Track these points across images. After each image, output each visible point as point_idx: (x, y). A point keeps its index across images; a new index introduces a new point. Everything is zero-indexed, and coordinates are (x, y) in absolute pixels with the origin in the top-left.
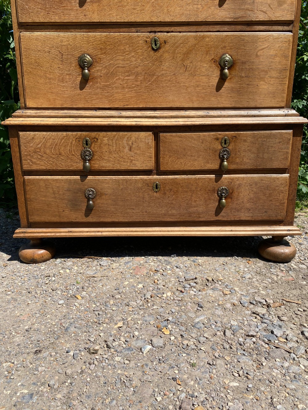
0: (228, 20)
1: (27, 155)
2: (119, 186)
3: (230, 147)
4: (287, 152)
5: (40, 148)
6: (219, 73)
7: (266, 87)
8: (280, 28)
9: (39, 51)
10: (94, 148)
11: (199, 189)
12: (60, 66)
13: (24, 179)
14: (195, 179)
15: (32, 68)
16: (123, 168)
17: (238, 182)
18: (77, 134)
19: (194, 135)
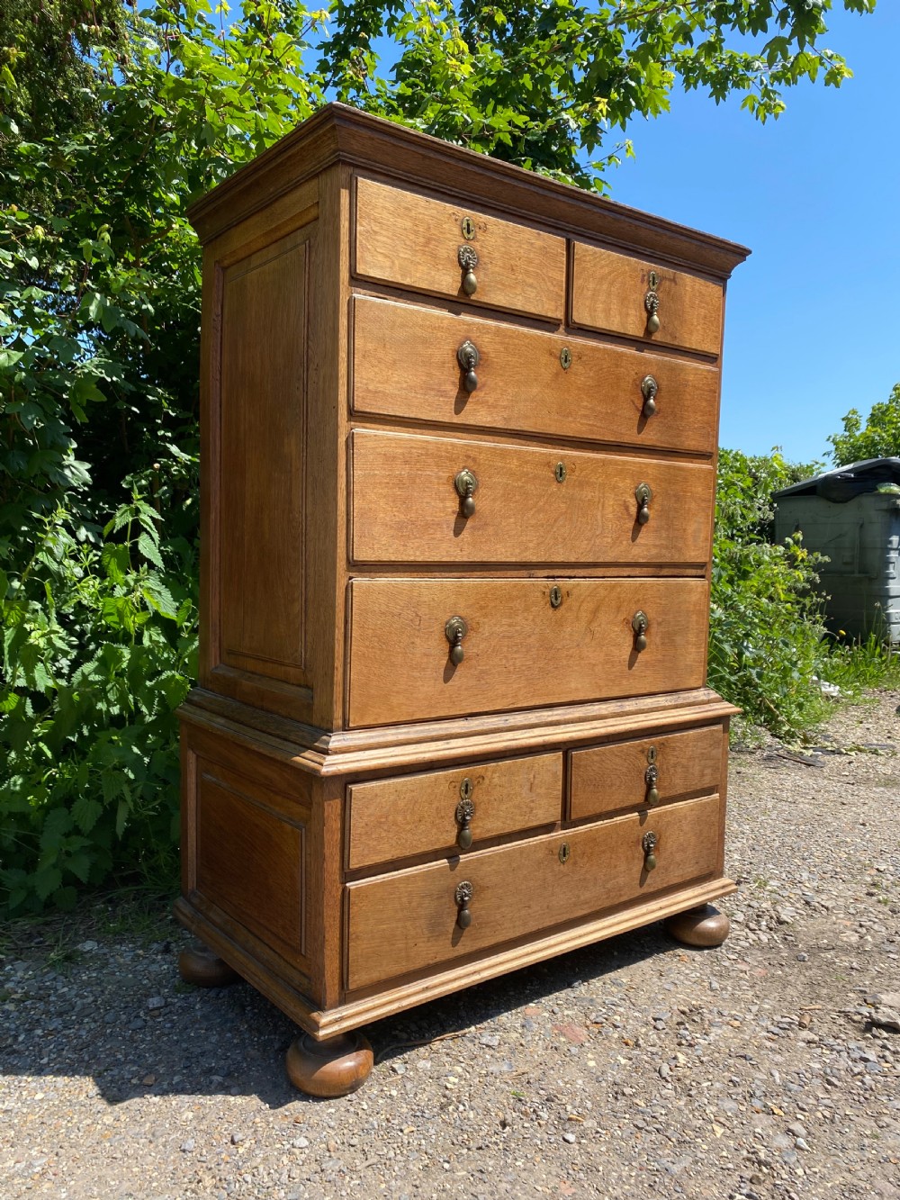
0: (641, 560)
1: (361, 835)
2: (510, 864)
3: (660, 763)
5: (386, 815)
6: (632, 638)
8: (693, 572)
9: (382, 613)
10: (477, 796)
11: (620, 843)
12: (415, 640)
13: (344, 889)
14: (616, 825)
16: (518, 827)
17: (666, 820)
18: (451, 773)
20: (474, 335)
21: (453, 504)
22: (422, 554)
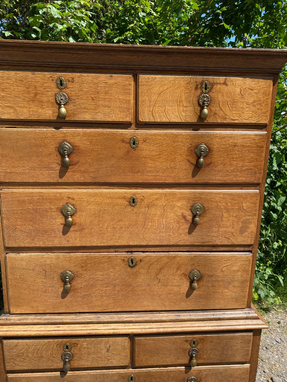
0: (196, 244)
1: (10, 359)
2: (97, 379)
3: (199, 347)
4: (248, 350)
5: (23, 353)
6: (188, 284)
7: (229, 294)
8: (242, 249)
9: (24, 269)
10: (74, 351)
11: (170, 379)
12: (43, 280)
13: (7, 377)
14: (168, 372)
15: (17, 282)
16: (100, 366)
17: (205, 373)
18: (58, 341)
19: (167, 338)
20: (68, 139)
21: (61, 220)
22: (44, 243)
